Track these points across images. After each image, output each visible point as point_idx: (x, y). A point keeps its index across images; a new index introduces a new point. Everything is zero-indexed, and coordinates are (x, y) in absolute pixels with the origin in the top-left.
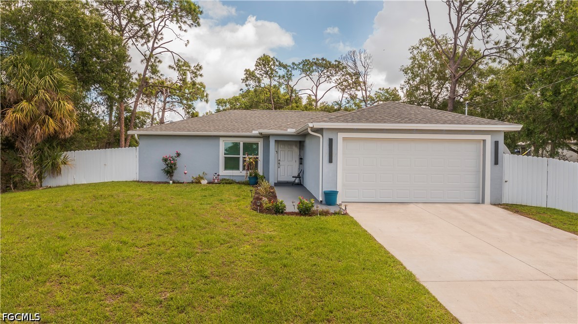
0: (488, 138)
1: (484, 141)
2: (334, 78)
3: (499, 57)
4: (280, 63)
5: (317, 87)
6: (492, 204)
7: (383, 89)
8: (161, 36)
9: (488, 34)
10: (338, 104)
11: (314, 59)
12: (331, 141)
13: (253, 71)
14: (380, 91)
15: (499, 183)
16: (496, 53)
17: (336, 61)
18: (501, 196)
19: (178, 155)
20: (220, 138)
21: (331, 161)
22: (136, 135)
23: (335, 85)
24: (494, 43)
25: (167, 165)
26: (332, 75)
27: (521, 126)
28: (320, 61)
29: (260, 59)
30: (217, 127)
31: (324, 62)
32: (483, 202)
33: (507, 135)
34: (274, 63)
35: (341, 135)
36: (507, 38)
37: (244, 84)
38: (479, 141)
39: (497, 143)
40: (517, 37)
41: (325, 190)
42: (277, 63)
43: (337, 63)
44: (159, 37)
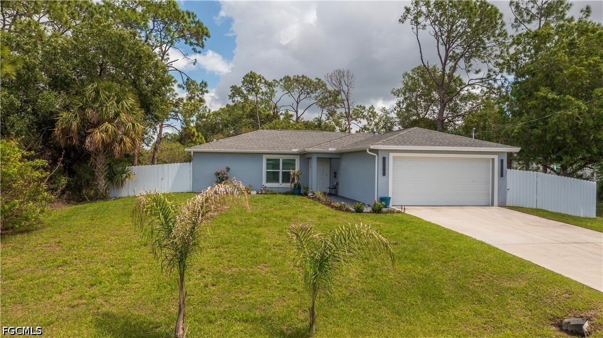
0: (496, 157)
1: (493, 160)
2: (313, 95)
3: (482, 86)
4: (265, 82)
5: (298, 103)
6: (499, 206)
7: (361, 106)
8: (167, 57)
9: (470, 64)
10: (319, 120)
11: (295, 76)
12: (384, 159)
13: (240, 88)
14: (357, 108)
15: (503, 190)
16: (480, 82)
17: (316, 79)
18: (505, 200)
19: (228, 169)
20: (264, 155)
21: (384, 174)
22: (192, 152)
23: (315, 101)
24: (475, 72)
25: (219, 178)
26: (312, 92)
27: (520, 149)
28: (301, 78)
29: (247, 75)
30: (259, 146)
31: (305, 79)
32: (493, 205)
33: (510, 155)
34: (260, 80)
35: (391, 155)
36: (489, 71)
37: (231, 100)
38: (488, 159)
39: (502, 161)
40: (497, 69)
41: (380, 196)
42: (263, 81)
43: (317, 81)
44: (165, 57)
